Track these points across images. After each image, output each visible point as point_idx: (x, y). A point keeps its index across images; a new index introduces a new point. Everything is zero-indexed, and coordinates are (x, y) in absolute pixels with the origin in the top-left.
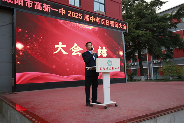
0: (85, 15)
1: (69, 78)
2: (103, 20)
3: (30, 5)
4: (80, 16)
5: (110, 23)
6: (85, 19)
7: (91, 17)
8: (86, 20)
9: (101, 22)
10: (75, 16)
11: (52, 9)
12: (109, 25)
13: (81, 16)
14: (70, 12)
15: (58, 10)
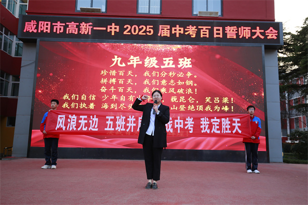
0: (160, 26)
1: (114, 143)
2: (205, 28)
3: (60, 29)
4: (148, 30)
5: (224, 30)
6: (159, 35)
7: (173, 29)
8: (162, 36)
9: (198, 33)
10: (139, 32)
11: (95, 28)
12: (221, 36)
13: (152, 30)
14: (127, 27)
15: (105, 29)
